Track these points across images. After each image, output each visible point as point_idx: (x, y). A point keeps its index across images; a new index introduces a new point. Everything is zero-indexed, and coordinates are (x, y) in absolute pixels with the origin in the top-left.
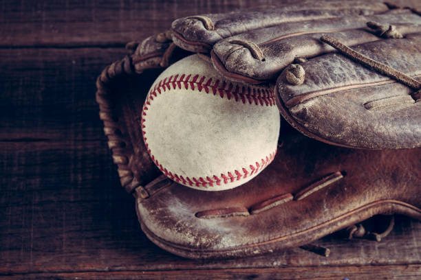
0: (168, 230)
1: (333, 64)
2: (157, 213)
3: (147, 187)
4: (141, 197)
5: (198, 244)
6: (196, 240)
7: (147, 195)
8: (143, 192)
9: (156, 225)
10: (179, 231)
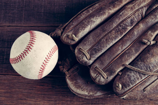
0: (78, 90)
1: (131, 74)
2: (74, 83)
3: (69, 72)
4: (67, 76)
5: (89, 95)
6: (89, 93)
7: (70, 75)
8: (68, 74)
9: (74, 88)
10: (82, 90)
